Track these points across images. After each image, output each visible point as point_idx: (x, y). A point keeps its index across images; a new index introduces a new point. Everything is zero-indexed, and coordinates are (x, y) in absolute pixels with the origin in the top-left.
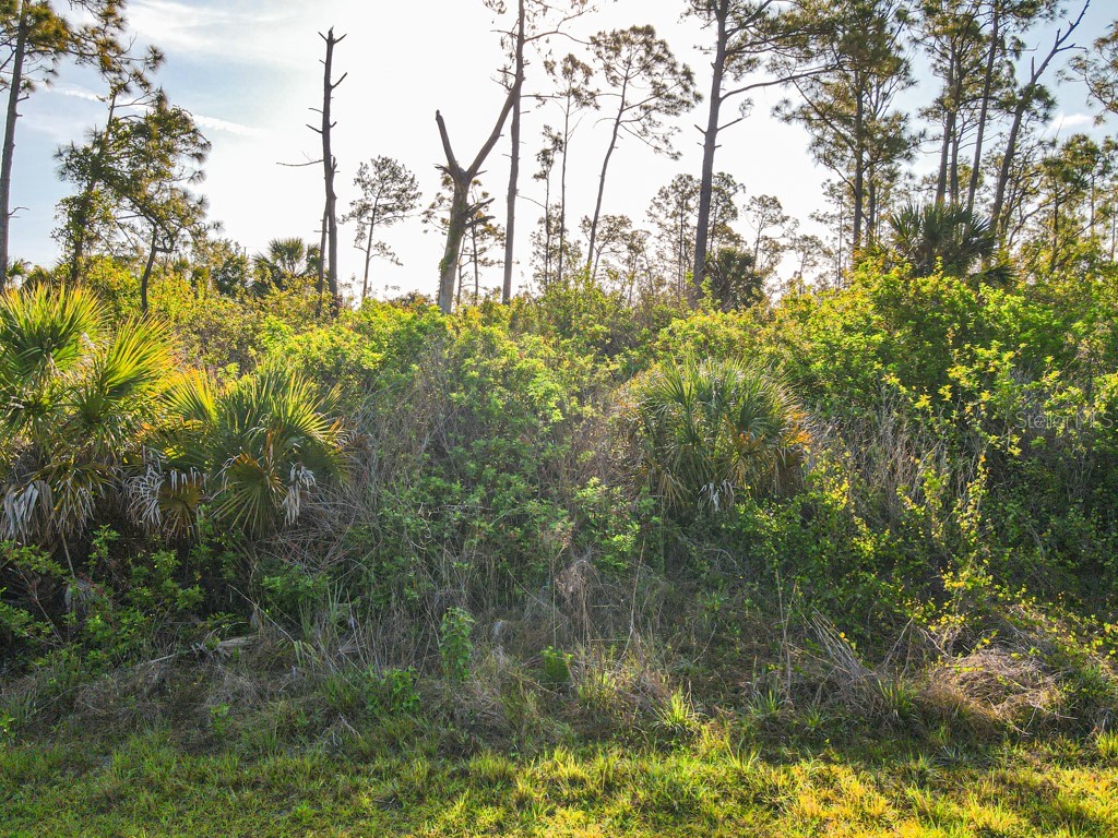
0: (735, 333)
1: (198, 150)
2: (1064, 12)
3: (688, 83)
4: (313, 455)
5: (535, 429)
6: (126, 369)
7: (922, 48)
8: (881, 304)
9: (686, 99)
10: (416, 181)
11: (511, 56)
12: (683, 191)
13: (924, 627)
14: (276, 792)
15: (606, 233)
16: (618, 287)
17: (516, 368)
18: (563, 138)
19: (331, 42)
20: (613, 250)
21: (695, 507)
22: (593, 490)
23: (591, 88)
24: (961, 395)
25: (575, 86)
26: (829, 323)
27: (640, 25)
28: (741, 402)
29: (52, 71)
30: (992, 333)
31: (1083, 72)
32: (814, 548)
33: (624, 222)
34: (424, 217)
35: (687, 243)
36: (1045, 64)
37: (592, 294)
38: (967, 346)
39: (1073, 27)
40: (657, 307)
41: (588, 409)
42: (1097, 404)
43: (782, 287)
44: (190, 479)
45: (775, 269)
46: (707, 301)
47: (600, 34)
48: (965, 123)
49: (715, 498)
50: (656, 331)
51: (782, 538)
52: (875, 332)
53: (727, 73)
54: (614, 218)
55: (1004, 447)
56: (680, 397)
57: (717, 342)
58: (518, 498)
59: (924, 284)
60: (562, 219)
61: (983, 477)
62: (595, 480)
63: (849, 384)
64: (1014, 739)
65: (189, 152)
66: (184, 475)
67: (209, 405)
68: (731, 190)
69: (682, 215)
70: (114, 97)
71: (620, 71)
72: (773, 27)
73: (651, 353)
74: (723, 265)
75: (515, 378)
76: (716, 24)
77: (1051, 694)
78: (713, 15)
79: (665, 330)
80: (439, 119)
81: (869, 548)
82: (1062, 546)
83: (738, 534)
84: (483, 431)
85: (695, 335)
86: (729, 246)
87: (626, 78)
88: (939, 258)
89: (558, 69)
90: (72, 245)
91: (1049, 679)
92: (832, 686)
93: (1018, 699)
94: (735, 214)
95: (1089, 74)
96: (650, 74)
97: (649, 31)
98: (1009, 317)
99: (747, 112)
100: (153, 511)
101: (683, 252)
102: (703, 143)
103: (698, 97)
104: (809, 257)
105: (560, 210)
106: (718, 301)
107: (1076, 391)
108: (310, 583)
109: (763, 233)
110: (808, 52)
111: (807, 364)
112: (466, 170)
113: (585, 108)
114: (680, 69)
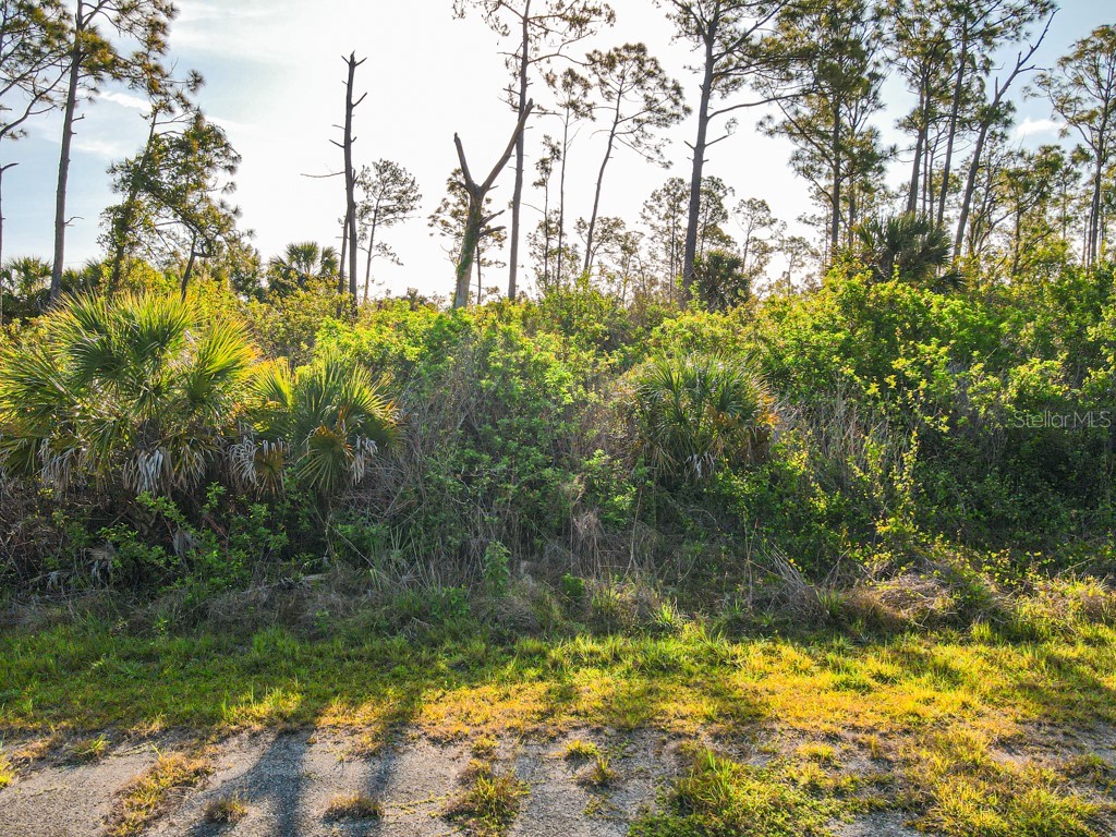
0: (720, 332)
1: (230, 163)
2: (1028, 34)
3: (678, 97)
4: (373, 429)
5: (549, 411)
6: (221, 360)
7: (895, 67)
8: (846, 307)
9: (675, 112)
10: (416, 184)
11: (515, 74)
12: (675, 194)
13: (862, 563)
14: (376, 662)
15: (600, 235)
16: (614, 289)
17: (532, 360)
18: (561, 148)
19: (352, 64)
20: (607, 251)
21: (682, 477)
22: (599, 458)
23: (588, 101)
24: (905, 383)
25: (574, 98)
26: (801, 323)
27: (633, 43)
28: (720, 389)
29: (94, 89)
30: (936, 332)
31: (1047, 88)
32: (778, 506)
33: (618, 223)
34: (430, 221)
35: (680, 243)
36: (1008, 84)
37: (593, 297)
38: (911, 342)
39: (1033, 50)
40: (651, 308)
41: (593, 396)
42: (1010, 389)
43: (770, 287)
44: (278, 447)
45: (764, 269)
46: (694, 303)
47: (595, 52)
48: (939, 134)
49: (698, 466)
50: (649, 329)
51: (753, 498)
52: (839, 330)
53: (715, 91)
54: (608, 219)
55: (936, 426)
56: (669, 385)
57: (703, 339)
58: (536, 466)
59: (883, 289)
60: (560, 223)
61: (915, 448)
62: (600, 451)
63: (816, 375)
64: (913, 630)
65: (221, 165)
66: (273, 444)
67: (286, 389)
68: (721, 193)
69: (674, 218)
70: (155, 115)
71: (614, 85)
72: (755, 52)
73: (645, 349)
74: (712, 267)
75: (532, 369)
76: (704, 47)
77: (944, 601)
78: (701, 39)
79: (658, 328)
80: (457, 141)
81: (823, 505)
82: (981, 506)
83: (718, 496)
84: (506, 411)
85: (684, 333)
86: (720, 247)
87: (620, 93)
88: (896, 266)
89: (559, 83)
90: (115, 250)
91: (944, 591)
92: (783, 599)
93: (919, 605)
94: (725, 217)
95: (1052, 91)
96: (642, 87)
97: (641, 48)
98: (949, 319)
99: (732, 130)
100: (251, 472)
101: (675, 253)
102: (693, 157)
103: (687, 110)
104: (797, 257)
105: (558, 215)
106: (705, 302)
107: (993, 380)
108: (374, 531)
109: (753, 234)
110: (789, 74)
111: (780, 358)
112: (480, 185)
113: (583, 119)
114: (670, 84)
